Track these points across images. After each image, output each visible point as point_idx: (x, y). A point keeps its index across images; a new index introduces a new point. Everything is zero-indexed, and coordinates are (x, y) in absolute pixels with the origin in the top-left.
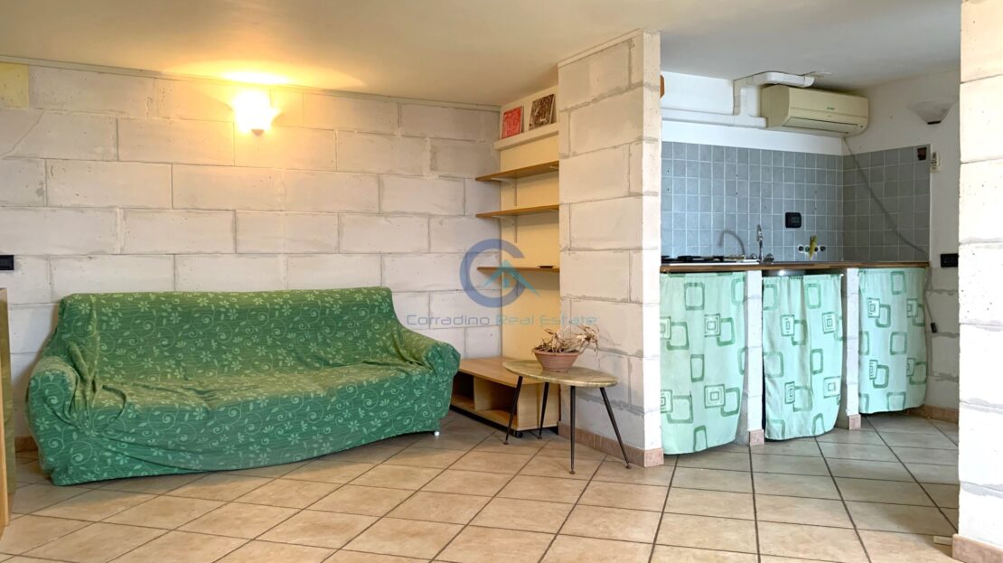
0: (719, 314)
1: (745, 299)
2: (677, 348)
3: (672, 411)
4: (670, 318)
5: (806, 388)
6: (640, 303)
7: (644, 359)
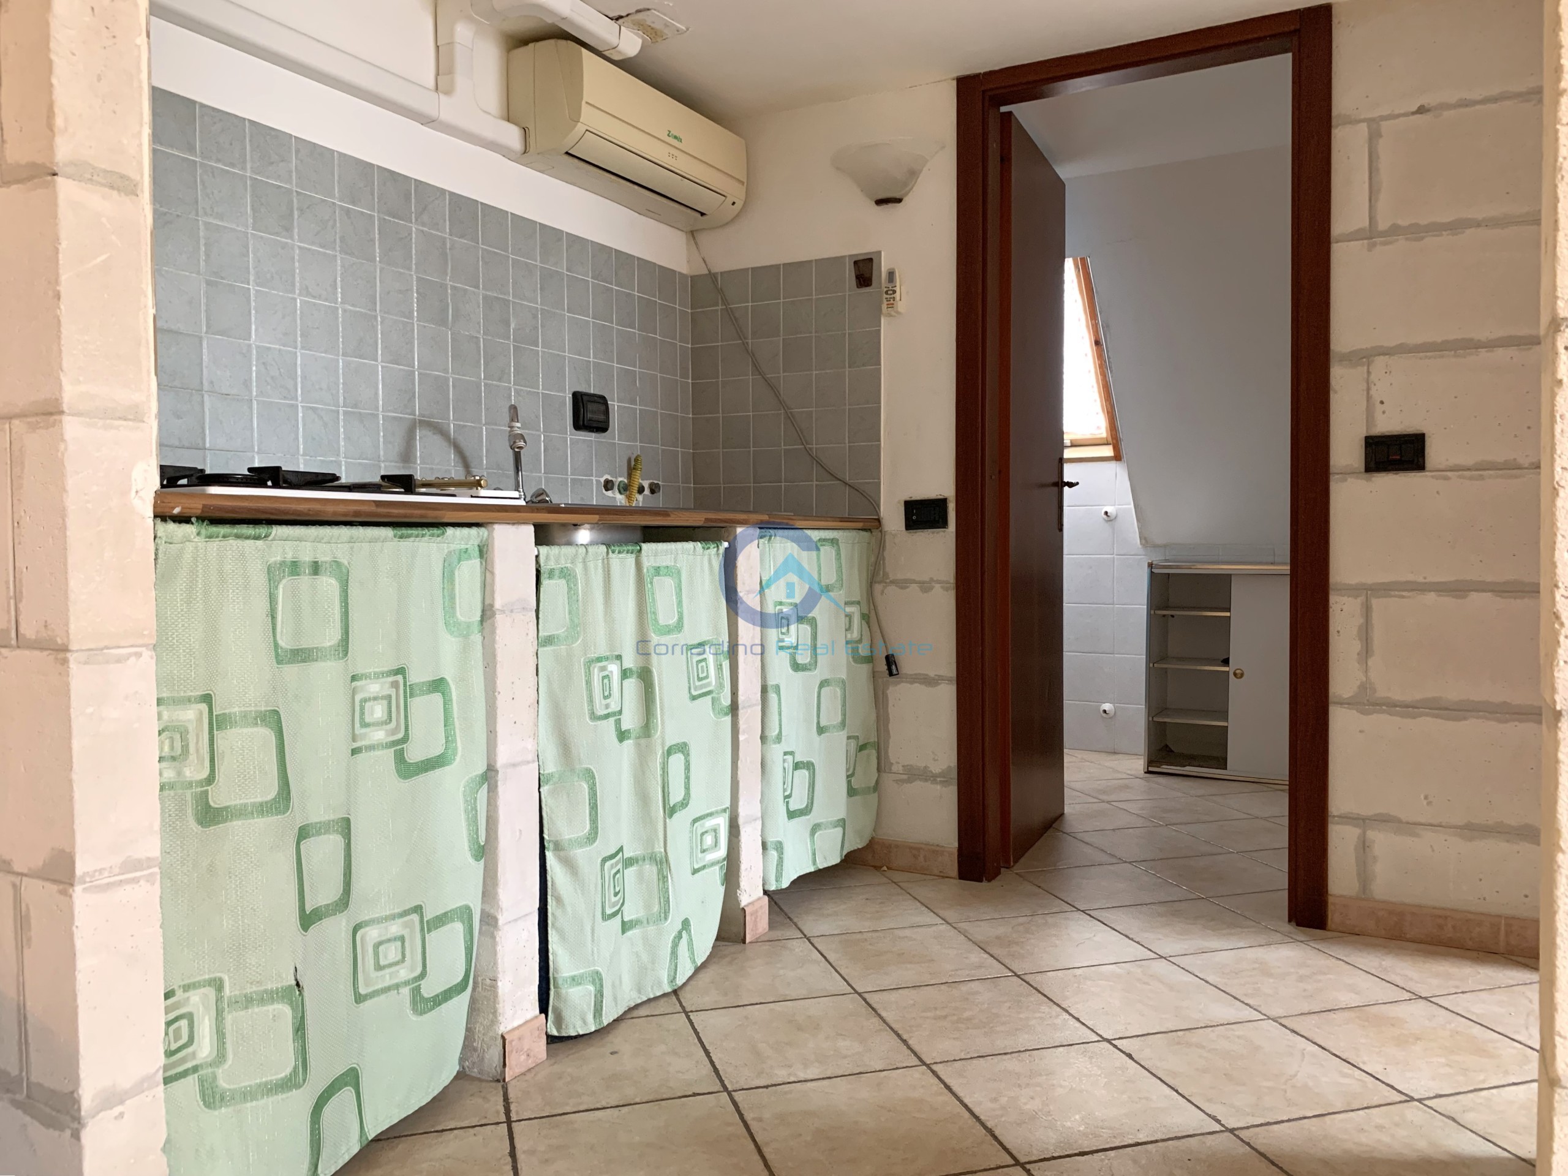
0: (401, 671)
1: (487, 613)
2: (241, 812)
3: (221, 1056)
4: (207, 699)
5: (653, 858)
6: (60, 650)
7: (78, 891)
